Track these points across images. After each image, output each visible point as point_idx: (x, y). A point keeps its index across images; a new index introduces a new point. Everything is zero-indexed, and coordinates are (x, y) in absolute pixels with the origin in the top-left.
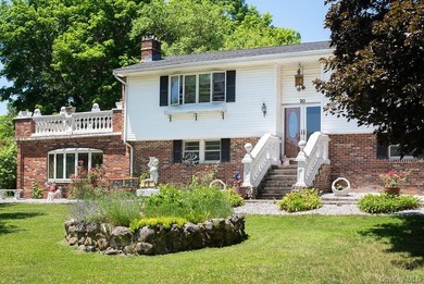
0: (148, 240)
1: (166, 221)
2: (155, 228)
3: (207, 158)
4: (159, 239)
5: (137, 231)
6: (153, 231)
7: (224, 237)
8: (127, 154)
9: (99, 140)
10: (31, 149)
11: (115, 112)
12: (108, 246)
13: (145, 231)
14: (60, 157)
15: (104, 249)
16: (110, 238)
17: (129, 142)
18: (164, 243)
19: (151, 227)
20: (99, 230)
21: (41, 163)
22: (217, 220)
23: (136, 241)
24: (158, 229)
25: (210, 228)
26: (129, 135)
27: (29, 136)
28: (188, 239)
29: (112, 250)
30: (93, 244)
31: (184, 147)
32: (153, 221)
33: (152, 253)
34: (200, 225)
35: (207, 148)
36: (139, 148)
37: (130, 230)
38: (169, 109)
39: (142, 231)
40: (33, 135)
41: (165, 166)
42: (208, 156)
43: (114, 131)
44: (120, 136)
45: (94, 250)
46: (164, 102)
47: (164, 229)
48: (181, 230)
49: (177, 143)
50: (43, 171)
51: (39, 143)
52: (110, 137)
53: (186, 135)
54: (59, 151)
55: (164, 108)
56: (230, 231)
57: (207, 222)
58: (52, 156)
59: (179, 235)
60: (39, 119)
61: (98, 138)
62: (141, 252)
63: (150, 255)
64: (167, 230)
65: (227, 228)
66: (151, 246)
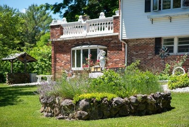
0: (85, 109)
1: (98, 96)
2: (89, 100)
3: (179, 51)
4: (93, 109)
5: (77, 103)
6: (88, 103)
7: (146, 108)
8: (123, 49)
9: (105, 39)
10: (60, 46)
11: (115, 18)
12: (60, 113)
13: (83, 103)
14: (79, 52)
15: (57, 115)
16: (60, 108)
17: (124, 40)
18: (97, 111)
19: (86, 100)
20: (54, 102)
21: (67, 57)
22: (140, 96)
23: (77, 110)
24: (92, 102)
25: (134, 101)
26: (124, 35)
27: (59, 37)
28: (115, 109)
29: (62, 116)
30: (51, 112)
31: (163, 43)
32: (88, 96)
33: (88, 118)
34: (126, 99)
35: (179, 43)
36: (131, 44)
37: (73, 102)
38: (151, 14)
39: (81, 103)
40: (61, 37)
41: (149, 58)
42: (181, 49)
43: (114, 32)
44: (117, 36)
45: (51, 116)
46: (147, 9)
47: (97, 101)
48: (110, 102)
49: (158, 40)
50: (68, 62)
51: (66, 42)
52: (111, 37)
53: (164, 34)
54: (78, 48)
55: (148, 14)
56: (151, 104)
57: (132, 97)
58: (74, 51)
59: (108, 106)
60: (66, 25)
61: (103, 37)
62: (80, 118)
63: (86, 120)
64: (99, 102)
65: (149, 102)
66: (86, 113)
